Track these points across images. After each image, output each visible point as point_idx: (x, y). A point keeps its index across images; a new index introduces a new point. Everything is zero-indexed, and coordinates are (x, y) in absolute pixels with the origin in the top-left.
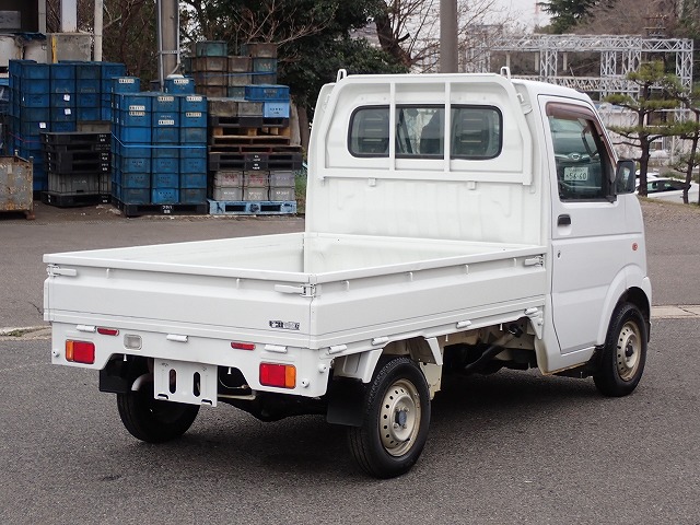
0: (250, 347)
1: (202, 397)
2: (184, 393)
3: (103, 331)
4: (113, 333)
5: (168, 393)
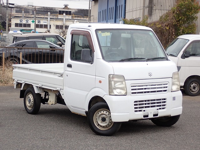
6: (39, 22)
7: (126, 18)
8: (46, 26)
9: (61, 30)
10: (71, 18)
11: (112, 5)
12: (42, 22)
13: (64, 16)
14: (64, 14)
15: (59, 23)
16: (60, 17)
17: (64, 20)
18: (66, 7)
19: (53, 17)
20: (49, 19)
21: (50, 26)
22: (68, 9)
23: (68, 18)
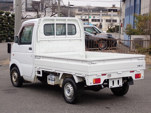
0: (133, 72)
1: (119, 85)
2: (116, 85)
3: (103, 75)
4: (105, 75)
5: (112, 86)
6: (94, 17)
7: (141, 13)
8: (99, 20)
9: (109, 23)
10: (117, 14)
11: (132, 4)
12: (96, 18)
13: (112, 13)
14: (112, 12)
15: (108, 18)
16: (109, 13)
17: (112, 16)
18: (114, 6)
19: (104, 14)
20: (101, 15)
21: (102, 20)
22: (116, 7)
23: (115, 14)
